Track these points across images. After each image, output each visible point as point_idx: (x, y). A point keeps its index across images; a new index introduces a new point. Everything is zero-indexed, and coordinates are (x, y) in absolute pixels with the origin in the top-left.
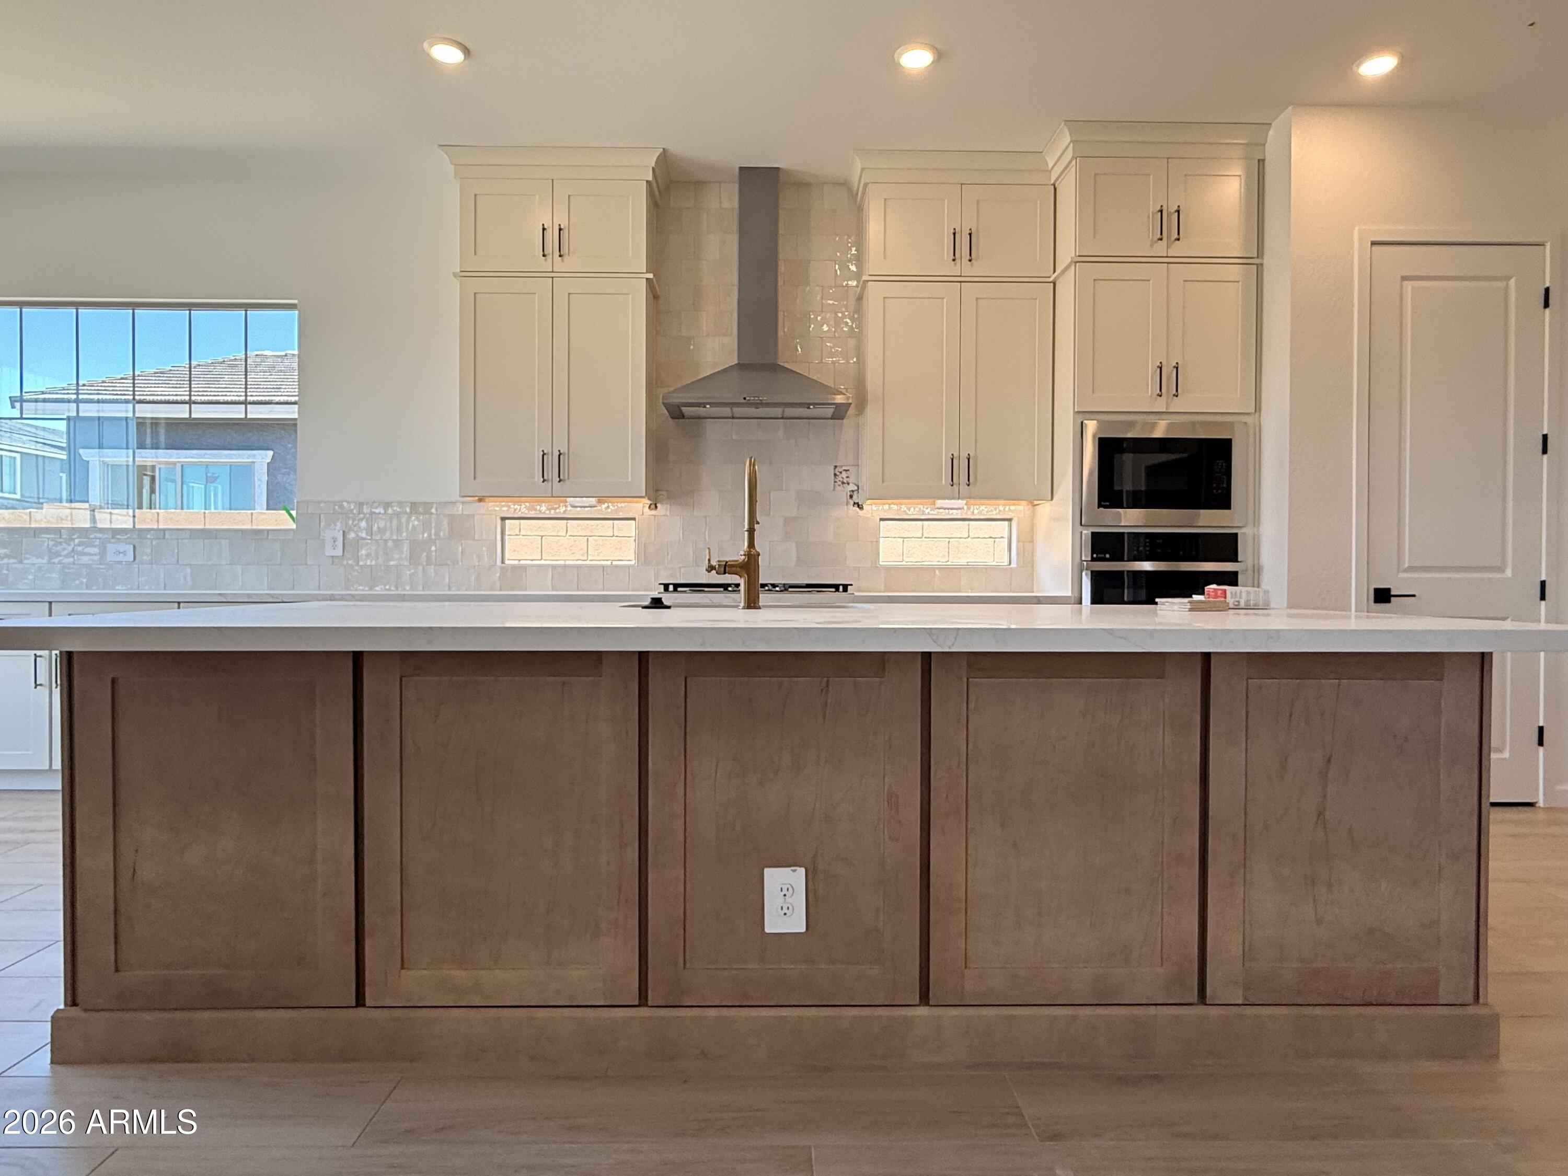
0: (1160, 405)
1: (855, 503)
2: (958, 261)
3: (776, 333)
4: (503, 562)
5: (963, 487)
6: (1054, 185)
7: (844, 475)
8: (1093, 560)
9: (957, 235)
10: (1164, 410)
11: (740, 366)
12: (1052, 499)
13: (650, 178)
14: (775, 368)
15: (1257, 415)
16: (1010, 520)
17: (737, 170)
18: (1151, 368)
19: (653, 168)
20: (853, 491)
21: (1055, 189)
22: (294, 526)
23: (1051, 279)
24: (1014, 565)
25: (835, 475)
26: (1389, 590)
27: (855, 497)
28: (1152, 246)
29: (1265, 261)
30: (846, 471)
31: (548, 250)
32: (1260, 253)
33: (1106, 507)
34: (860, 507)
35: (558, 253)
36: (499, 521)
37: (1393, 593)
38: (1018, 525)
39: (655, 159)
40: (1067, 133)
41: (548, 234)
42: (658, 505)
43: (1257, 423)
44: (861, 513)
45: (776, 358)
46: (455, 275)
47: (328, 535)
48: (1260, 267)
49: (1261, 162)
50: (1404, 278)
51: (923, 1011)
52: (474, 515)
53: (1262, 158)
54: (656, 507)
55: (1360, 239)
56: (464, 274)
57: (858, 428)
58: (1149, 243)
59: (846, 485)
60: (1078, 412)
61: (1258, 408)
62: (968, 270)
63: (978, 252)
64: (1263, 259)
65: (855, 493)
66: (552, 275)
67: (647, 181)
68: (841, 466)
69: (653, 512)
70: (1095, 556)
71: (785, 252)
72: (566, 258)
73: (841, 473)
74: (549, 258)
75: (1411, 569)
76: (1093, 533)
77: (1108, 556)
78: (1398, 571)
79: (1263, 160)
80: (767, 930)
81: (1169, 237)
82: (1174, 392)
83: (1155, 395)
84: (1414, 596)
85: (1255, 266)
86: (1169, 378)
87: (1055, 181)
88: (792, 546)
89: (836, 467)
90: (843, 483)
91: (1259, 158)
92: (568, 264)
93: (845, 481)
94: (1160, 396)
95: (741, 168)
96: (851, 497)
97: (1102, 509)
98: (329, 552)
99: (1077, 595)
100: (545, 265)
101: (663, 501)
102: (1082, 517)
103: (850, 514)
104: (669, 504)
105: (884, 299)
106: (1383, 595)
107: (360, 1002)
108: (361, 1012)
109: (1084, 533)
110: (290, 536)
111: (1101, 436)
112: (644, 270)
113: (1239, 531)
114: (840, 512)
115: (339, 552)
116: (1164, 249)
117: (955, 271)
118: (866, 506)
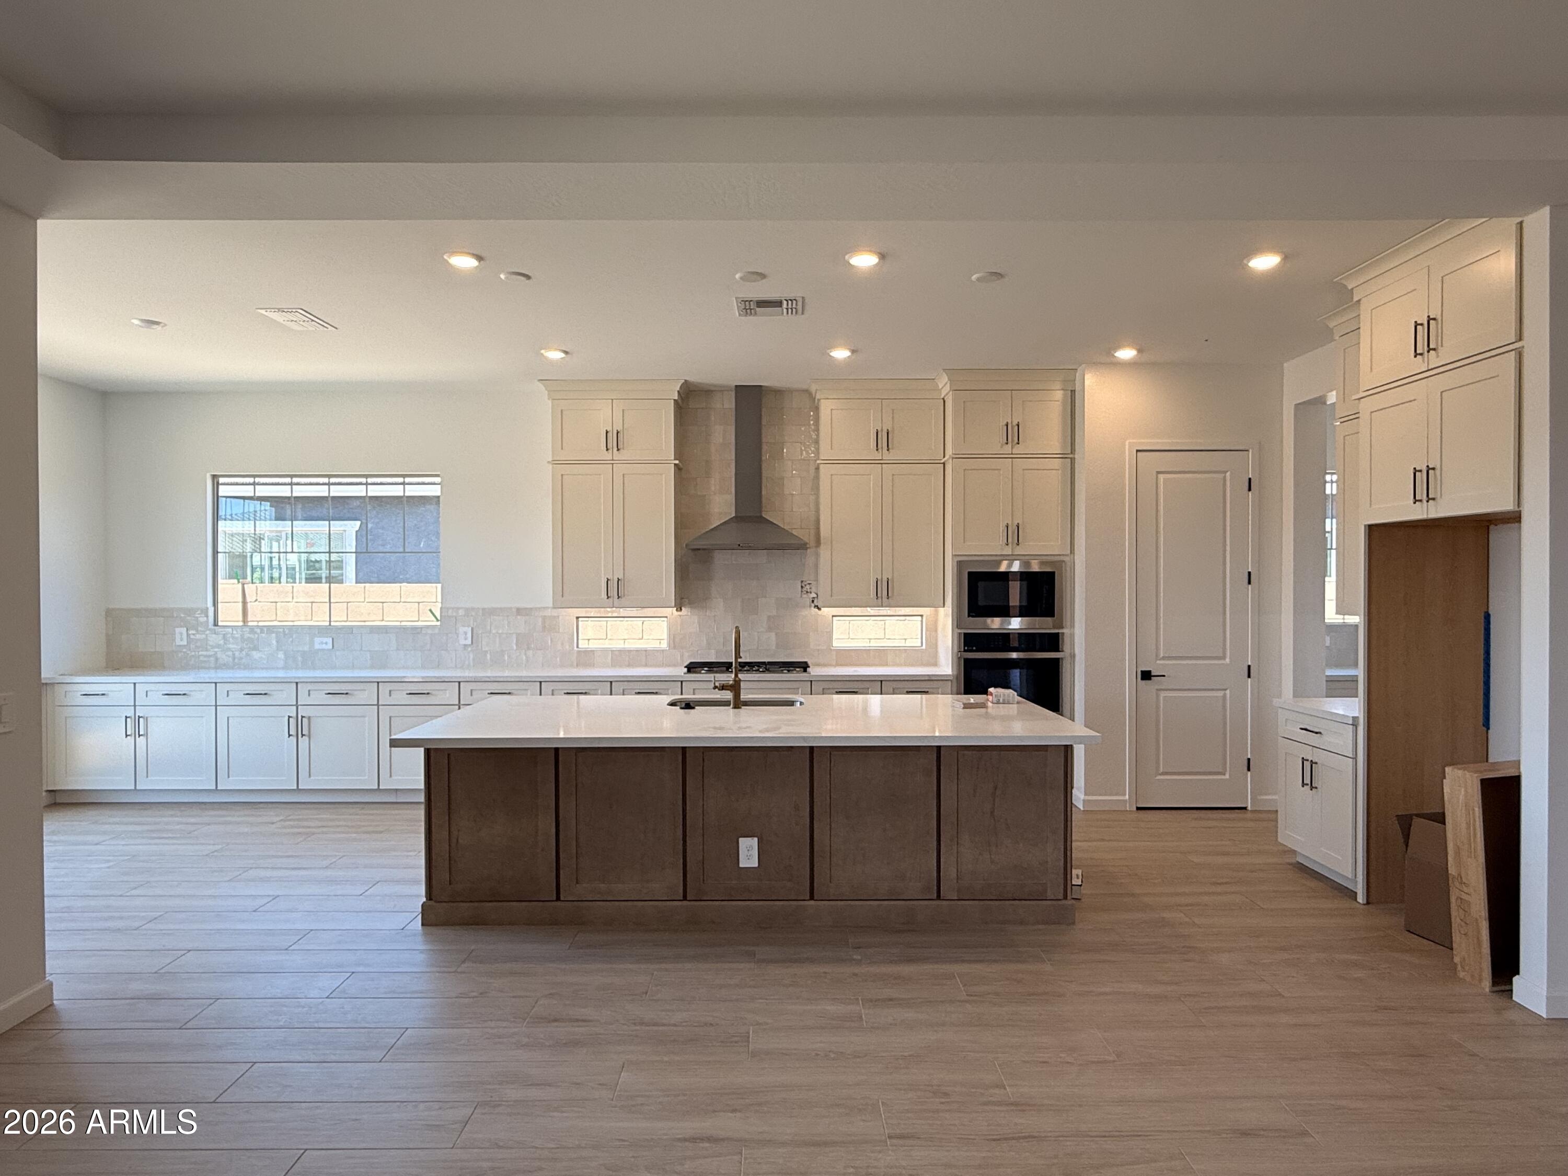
0: (1007, 551)
1: (815, 606)
2: (880, 450)
3: (761, 492)
4: (578, 647)
5: (885, 599)
6: (943, 399)
7: (808, 587)
8: (965, 651)
9: (879, 433)
10: (1011, 553)
11: (736, 517)
12: (944, 606)
13: (676, 398)
14: (761, 520)
15: (1072, 555)
16: (922, 616)
17: (734, 388)
18: (1002, 527)
19: (678, 392)
20: (814, 598)
21: (944, 402)
22: (437, 623)
23: (942, 461)
24: (924, 647)
25: (802, 587)
26: (1150, 672)
27: (815, 602)
28: (1002, 447)
29: (1076, 456)
30: (809, 584)
31: (610, 446)
32: (1073, 451)
33: (973, 616)
34: (819, 609)
35: (616, 449)
36: (575, 619)
37: (1153, 674)
38: (926, 619)
39: (680, 385)
40: (946, 375)
41: (610, 435)
42: (683, 608)
43: (1072, 561)
44: (820, 612)
45: (761, 512)
46: (549, 463)
47: (462, 630)
48: (1073, 460)
49: (1073, 392)
50: (1158, 473)
51: (812, 902)
52: (558, 617)
53: (1073, 389)
54: (681, 610)
55: (1130, 447)
56: (555, 462)
57: (817, 555)
58: (1000, 445)
59: (809, 594)
60: (955, 555)
61: (1072, 551)
62: (887, 456)
63: (893, 445)
64: (1074, 454)
65: (816, 599)
66: (612, 463)
67: (674, 400)
68: (806, 581)
69: (679, 613)
70: (966, 648)
71: (768, 437)
72: (622, 450)
73: (805, 585)
74: (610, 451)
75: (1164, 658)
76: (965, 634)
77: (974, 648)
78: (1157, 660)
79: (1075, 391)
80: (741, 865)
81: (1013, 441)
82: (1016, 541)
83: (1004, 544)
84: (1164, 676)
85: (1069, 459)
86: (1013, 533)
87: (945, 396)
88: (773, 635)
89: (802, 582)
90: (807, 592)
91: (1071, 389)
92: (624, 455)
93: (809, 591)
94: (1007, 545)
95: (736, 386)
96: (813, 601)
97: (970, 618)
98: (463, 642)
99: (955, 673)
100: (608, 456)
101: (685, 606)
102: (958, 623)
103: (813, 613)
104: (691, 607)
105: (832, 475)
106: (1146, 675)
107: (558, 899)
108: (559, 903)
109: (960, 634)
110: (437, 631)
111: (970, 570)
112: (673, 458)
113: (1060, 631)
114: (805, 612)
115: (469, 642)
116: (1008, 449)
117: (878, 456)
118: (822, 609)
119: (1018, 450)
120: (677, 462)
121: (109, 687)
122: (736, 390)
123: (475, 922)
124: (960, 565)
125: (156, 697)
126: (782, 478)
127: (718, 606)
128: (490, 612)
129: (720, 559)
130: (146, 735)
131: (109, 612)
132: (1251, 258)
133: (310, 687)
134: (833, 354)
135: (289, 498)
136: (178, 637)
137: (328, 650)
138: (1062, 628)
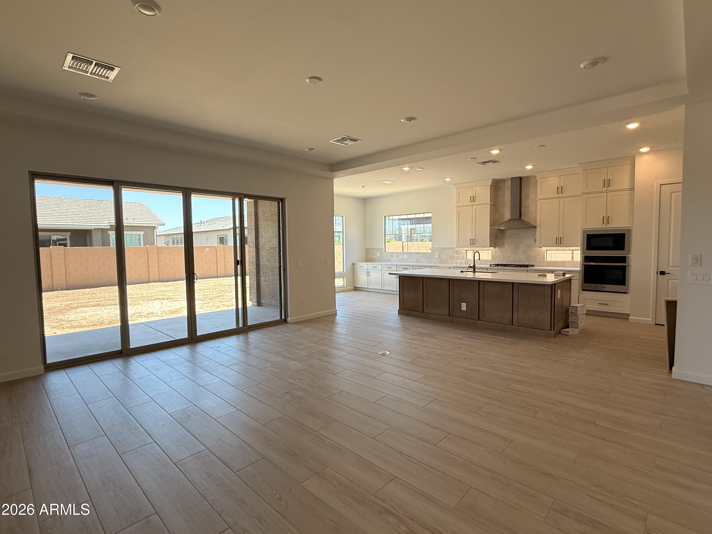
0: (603, 226)
3: (521, 210)
4: (466, 259)
5: (559, 243)
8: (585, 262)
9: (558, 188)
10: (605, 227)
11: (511, 218)
14: (522, 220)
15: (633, 227)
18: (601, 218)
19: (492, 182)
22: (431, 252)
28: (602, 188)
29: (635, 189)
31: (471, 201)
32: (633, 187)
35: (473, 201)
36: (465, 251)
37: (665, 273)
39: (493, 180)
41: (471, 197)
43: (633, 229)
45: (522, 218)
46: (455, 207)
47: (436, 253)
48: (633, 191)
50: (672, 193)
54: (495, 248)
55: (657, 184)
56: (457, 206)
60: (582, 228)
62: (561, 195)
63: (563, 192)
66: (472, 206)
67: (490, 185)
69: (495, 249)
75: (671, 267)
76: (585, 256)
77: (589, 261)
78: (667, 267)
80: (462, 309)
81: (607, 186)
82: (607, 223)
83: (601, 224)
84: (670, 273)
86: (606, 220)
88: (524, 256)
89: (535, 239)
92: (476, 203)
94: (603, 224)
95: (511, 178)
96: (538, 245)
97: (588, 251)
98: (436, 257)
99: (581, 269)
100: (471, 204)
101: (497, 247)
102: (583, 252)
103: (539, 249)
104: (498, 247)
105: (541, 204)
106: (662, 273)
107: (423, 312)
108: (423, 313)
109: (583, 256)
110: (430, 254)
111: (588, 234)
112: (489, 202)
113: (627, 256)
114: (535, 249)
115: (438, 257)
116: (605, 189)
117: (558, 195)
118: (542, 248)
119: (609, 189)
120: (491, 204)
121: (364, 265)
122: (511, 179)
123: (408, 315)
124: (584, 232)
125: (371, 268)
126: (529, 205)
127: (507, 247)
128: (444, 249)
129: (508, 232)
130: (370, 276)
131: (366, 248)
132: (628, 125)
133: (399, 266)
134: (526, 167)
135: (415, 218)
136: (378, 254)
137: (406, 258)
138: (629, 254)
